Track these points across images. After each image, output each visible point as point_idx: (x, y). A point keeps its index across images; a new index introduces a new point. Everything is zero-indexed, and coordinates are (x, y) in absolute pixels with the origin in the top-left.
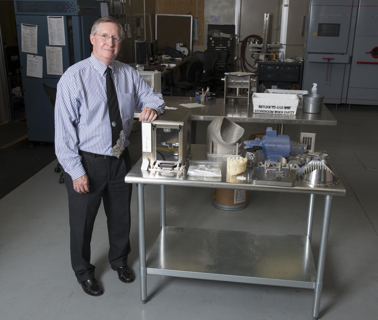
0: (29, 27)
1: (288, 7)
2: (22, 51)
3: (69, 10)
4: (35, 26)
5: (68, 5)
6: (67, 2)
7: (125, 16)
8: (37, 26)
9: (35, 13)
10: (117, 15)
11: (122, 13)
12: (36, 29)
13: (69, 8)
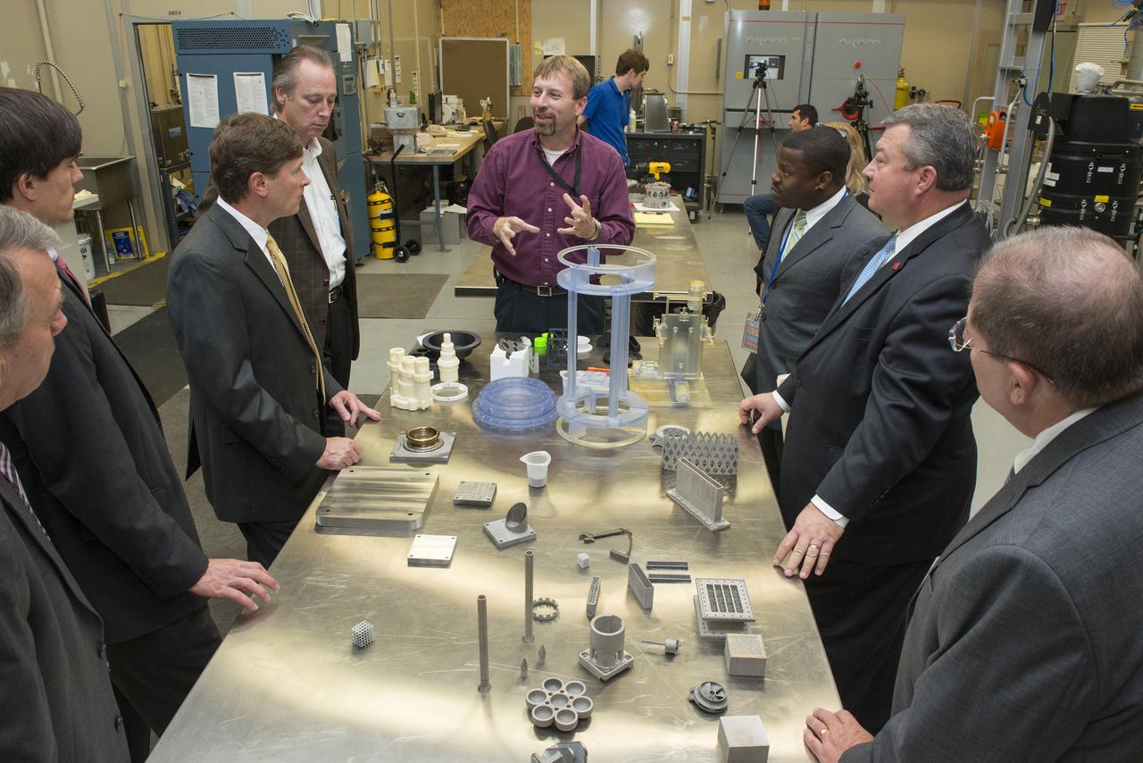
0: (202, 80)
1: (690, 22)
2: (192, 125)
3: (276, 43)
4: (213, 77)
5: (274, 33)
6: (272, 29)
7: (380, 44)
8: (216, 76)
9: (211, 51)
10: (365, 45)
11: (373, 39)
12: (214, 82)
13: (276, 39)
